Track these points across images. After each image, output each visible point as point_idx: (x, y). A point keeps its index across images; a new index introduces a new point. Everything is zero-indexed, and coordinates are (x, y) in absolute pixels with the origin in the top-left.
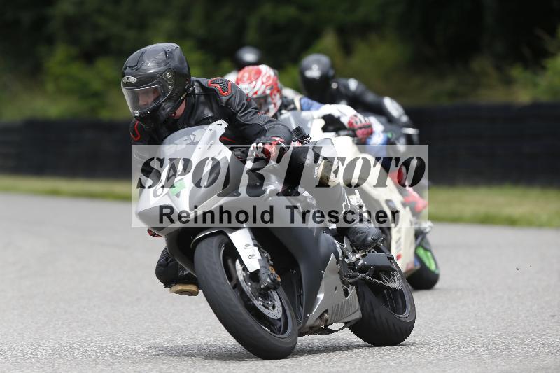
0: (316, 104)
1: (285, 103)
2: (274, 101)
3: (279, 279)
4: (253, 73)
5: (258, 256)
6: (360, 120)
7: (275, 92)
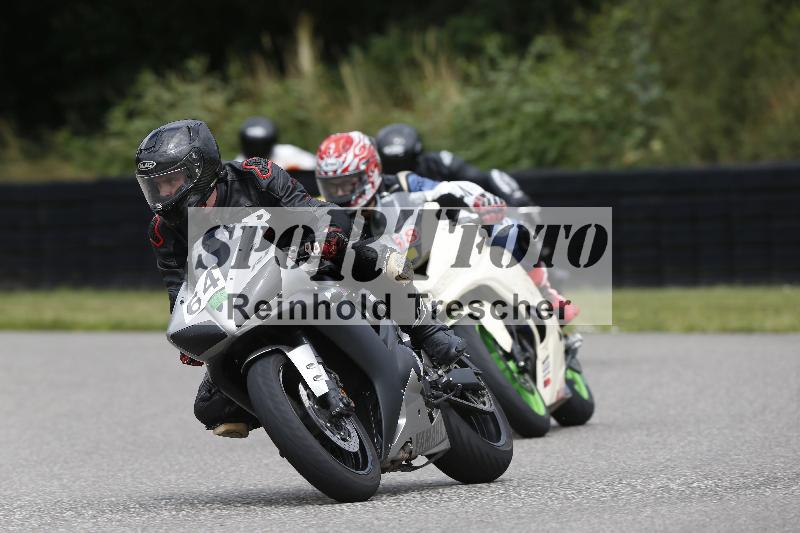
0: (428, 182)
1: (387, 182)
2: (371, 180)
3: (353, 405)
4: (342, 142)
5: (325, 377)
6: (489, 200)
7: (372, 167)
